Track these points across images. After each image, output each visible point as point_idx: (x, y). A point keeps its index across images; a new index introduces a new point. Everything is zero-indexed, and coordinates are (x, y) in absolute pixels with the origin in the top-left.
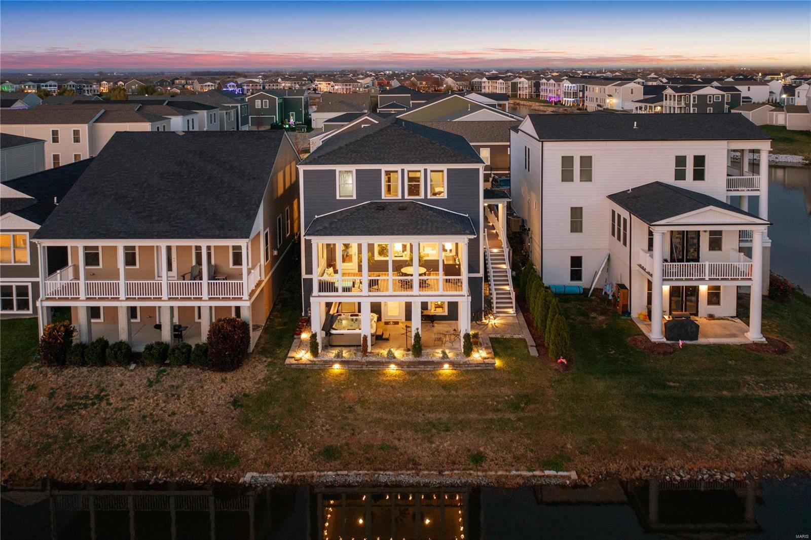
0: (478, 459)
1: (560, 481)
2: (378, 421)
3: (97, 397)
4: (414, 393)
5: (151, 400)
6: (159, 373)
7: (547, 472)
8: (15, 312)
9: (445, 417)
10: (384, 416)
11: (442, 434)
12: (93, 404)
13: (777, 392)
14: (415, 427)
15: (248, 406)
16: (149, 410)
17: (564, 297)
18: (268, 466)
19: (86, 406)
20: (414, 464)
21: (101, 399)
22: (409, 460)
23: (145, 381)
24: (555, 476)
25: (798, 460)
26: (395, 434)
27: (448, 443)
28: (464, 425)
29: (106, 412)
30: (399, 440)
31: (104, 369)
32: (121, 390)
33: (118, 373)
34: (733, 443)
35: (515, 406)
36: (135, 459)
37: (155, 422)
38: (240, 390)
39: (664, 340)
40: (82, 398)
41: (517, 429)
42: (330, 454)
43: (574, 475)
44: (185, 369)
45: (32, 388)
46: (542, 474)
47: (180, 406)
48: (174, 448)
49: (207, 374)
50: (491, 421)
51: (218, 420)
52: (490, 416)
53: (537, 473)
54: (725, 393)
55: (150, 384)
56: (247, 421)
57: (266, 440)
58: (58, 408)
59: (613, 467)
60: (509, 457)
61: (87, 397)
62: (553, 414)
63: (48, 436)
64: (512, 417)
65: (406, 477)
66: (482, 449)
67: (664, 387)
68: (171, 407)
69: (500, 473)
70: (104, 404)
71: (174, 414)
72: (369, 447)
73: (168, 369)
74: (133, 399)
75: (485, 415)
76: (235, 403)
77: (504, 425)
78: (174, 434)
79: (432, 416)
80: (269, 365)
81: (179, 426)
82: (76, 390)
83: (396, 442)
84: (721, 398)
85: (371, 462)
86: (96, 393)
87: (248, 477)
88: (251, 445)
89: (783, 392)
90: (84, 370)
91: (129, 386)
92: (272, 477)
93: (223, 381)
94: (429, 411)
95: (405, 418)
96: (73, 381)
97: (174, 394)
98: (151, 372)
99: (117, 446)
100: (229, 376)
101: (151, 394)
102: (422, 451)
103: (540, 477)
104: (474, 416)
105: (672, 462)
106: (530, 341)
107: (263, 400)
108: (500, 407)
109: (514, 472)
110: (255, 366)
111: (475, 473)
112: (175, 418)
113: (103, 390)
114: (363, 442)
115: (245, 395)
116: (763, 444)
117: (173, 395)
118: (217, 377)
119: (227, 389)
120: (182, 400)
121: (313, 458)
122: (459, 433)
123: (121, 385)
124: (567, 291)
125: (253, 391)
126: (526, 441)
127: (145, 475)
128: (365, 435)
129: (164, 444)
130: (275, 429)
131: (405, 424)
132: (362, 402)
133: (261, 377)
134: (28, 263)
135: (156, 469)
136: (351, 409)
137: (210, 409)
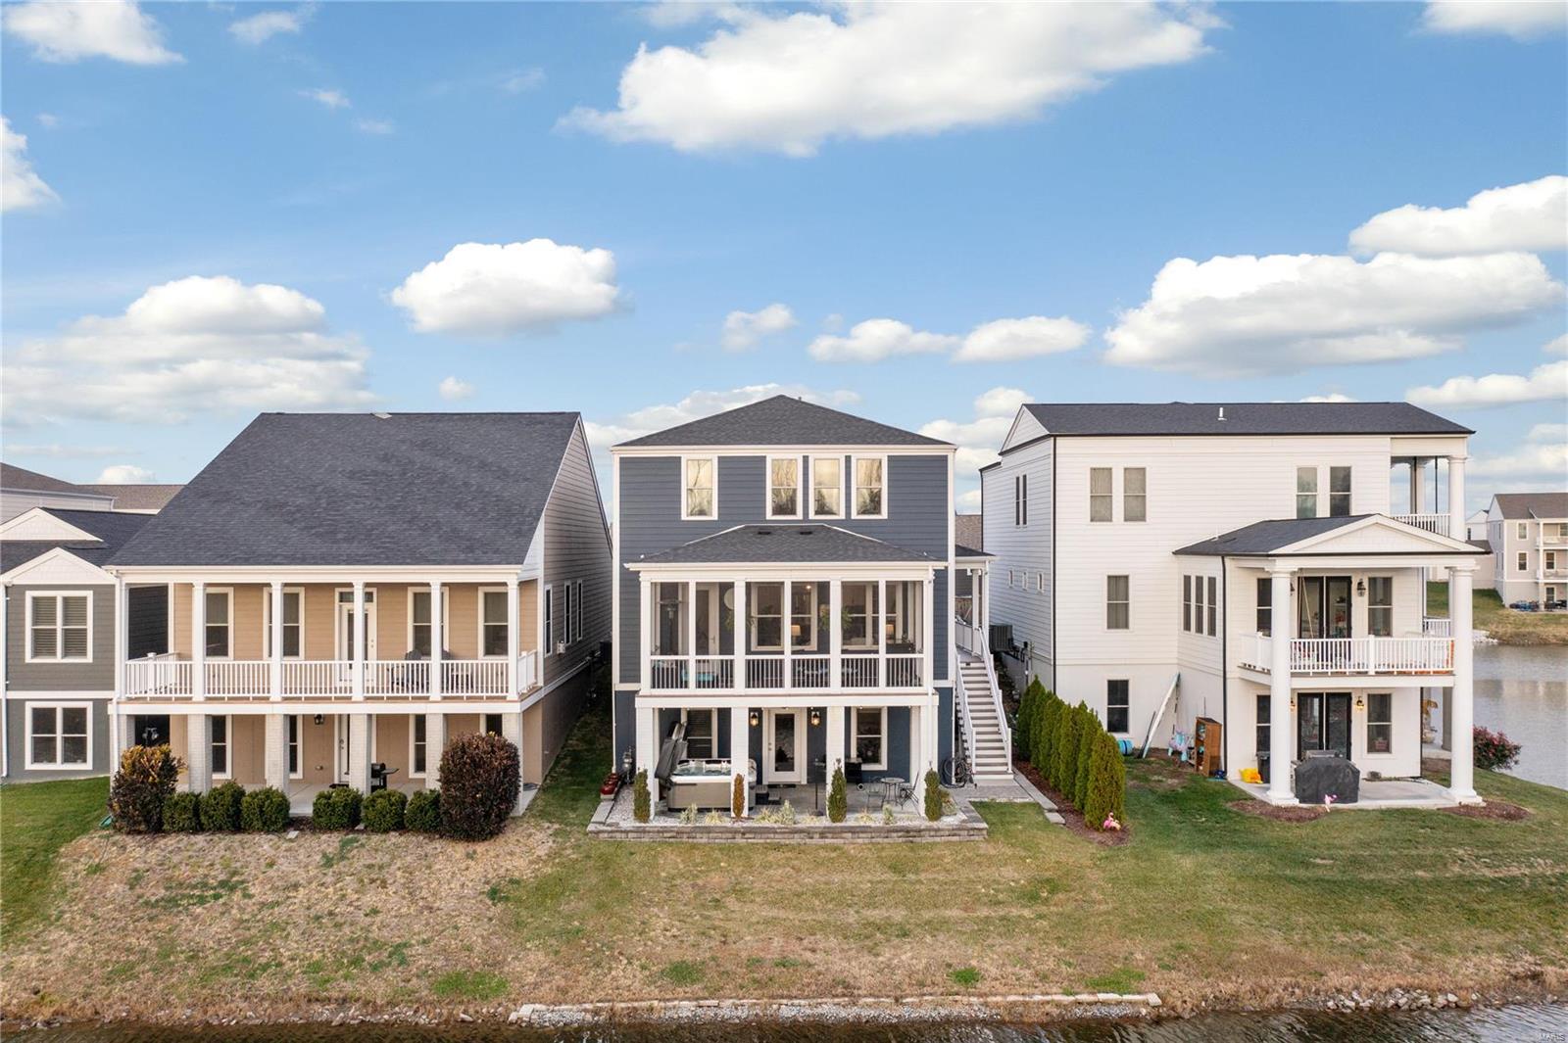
0: (968, 978)
1: (1129, 1011)
2: (771, 922)
3: (223, 884)
4: (837, 878)
5: (331, 890)
6: (344, 844)
7: (1102, 996)
8: (59, 766)
9: (899, 915)
10: (782, 914)
11: (896, 941)
12: (217, 897)
13: (1515, 871)
14: (844, 932)
15: (519, 901)
16: (327, 905)
18: (562, 995)
19: (202, 900)
20: (847, 989)
21: (233, 889)
22: (836, 983)
23: (318, 858)
24: (1119, 1003)
26: (805, 942)
27: (909, 956)
28: (934, 927)
29: (242, 910)
30: (813, 951)
31: (238, 837)
32: (271, 873)
33: (264, 844)
34: (1446, 949)
35: (1030, 897)
36: (300, 986)
37: (338, 926)
38: (502, 872)
39: (1296, 802)
40: (194, 887)
41: (1036, 931)
42: (681, 974)
43: (1153, 999)
44: (394, 838)
45: (98, 869)
46: (1091, 998)
47: (389, 900)
48: (375, 968)
49: (439, 844)
50: (987, 920)
51: (462, 921)
52: (984, 912)
53: (1084, 997)
54: (1420, 873)
55: (328, 862)
56: (519, 925)
57: (557, 953)
58: (147, 903)
59: (1227, 988)
60: (1027, 975)
61: (205, 885)
62: (1103, 907)
63: (129, 950)
64: (1026, 913)
65: (831, 1009)
66: (974, 963)
67: (1306, 865)
68: (370, 899)
69: (1011, 998)
70: (237, 896)
71: (375, 912)
72: (755, 963)
73: (363, 838)
74: (296, 886)
75: (974, 911)
76: (494, 894)
77: (1008, 926)
78: (377, 946)
79: (875, 914)
80: (556, 834)
81: (385, 933)
82: (184, 872)
83: (808, 955)
84: (1414, 882)
85: (763, 986)
86: (222, 877)
87: (525, 1011)
88: (529, 961)
89: (1527, 871)
90: (200, 839)
91: (284, 865)
92: (571, 1013)
93: (469, 856)
94: (867, 906)
95: (821, 917)
96: (176, 859)
97: (374, 878)
98: (330, 842)
99: (265, 967)
100: (480, 848)
101: (329, 879)
102: (860, 968)
103: (1090, 1004)
104: (954, 913)
105: (1334, 979)
106: (1048, 806)
107: (547, 891)
108: (1001, 897)
109: (1038, 998)
110: (530, 835)
111: (965, 999)
112: (379, 919)
113: (235, 873)
114: (744, 955)
115: (512, 881)
116: (1501, 949)
117: (373, 881)
118: (459, 850)
119: (476, 870)
120: (391, 890)
121: (651, 981)
122: (928, 939)
123: (271, 865)
125: (528, 874)
126: (1057, 949)
127: (323, 1013)
128: (748, 944)
129: (356, 962)
130: (571, 936)
131: (824, 926)
132: (739, 892)
133: (542, 851)
134: (89, 659)
135: (343, 1002)
136: (717, 903)
137: (446, 904)
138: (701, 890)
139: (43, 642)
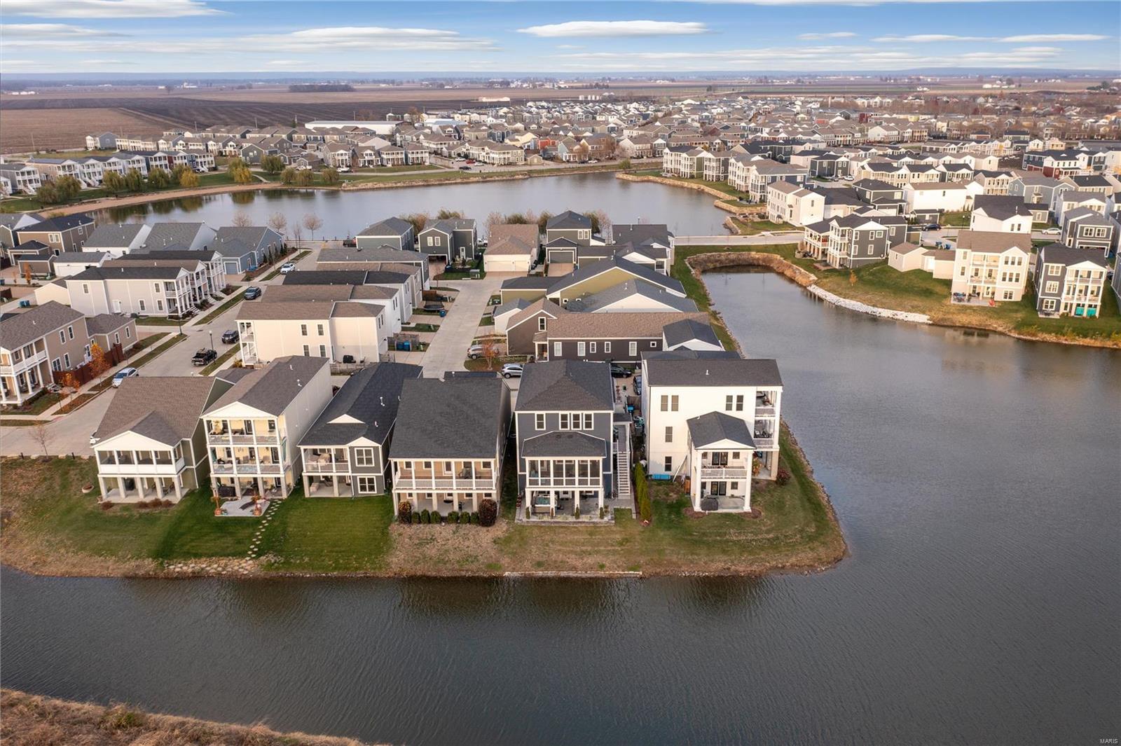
0: (602, 567)
1: (635, 576)
2: (560, 550)
3: (431, 539)
4: (576, 537)
5: (457, 541)
6: (457, 527)
7: (630, 572)
8: (368, 492)
9: (589, 548)
10: (562, 548)
11: (588, 556)
12: (431, 542)
13: (742, 538)
14: (576, 553)
15: (501, 543)
16: (457, 545)
17: (660, 481)
18: (514, 570)
19: (428, 544)
20: (575, 568)
21: (434, 540)
22: (573, 567)
23: (451, 531)
24: (633, 574)
25: (737, 568)
26: (567, 556)
27: (590, 560)
28: (597, 552)
29: (438, 546)
30: (569, 558)
31: (431, 525)
32: (441, 535)
33: (438, 527)
34: (712, 561)
35: (621, 544)
36: (457, 566)
37: (461, 551)
38: (495, 535)
39: (701, 510)
40: (425, 540)
41: (620, 554)
42: (539, 564)
43: (641, 573)
44: (469, 525)
45: (400, 535)
46: (628, 573)
47: (470, 543)
48: (472, 562)
49: (480, 528)
50: (609, 551)
51: (489, 550)
52: (609, 548)
54: (718, 538)
55: (454, 533)
56: (502, 550)
57: (511, 558)
58: (415, 544)
59: (658, 570)
60: (615, 566)
61: (427, 539)
62: (637, 547)
63: (416, 557)
64: (619, 549)
65: (572, 574)
66: (604, 563)
67: (691, 535)
69: (610, 572)
70: (435, 542)
71: (468, 547)
72: (556, 562)
73: (461, 525)
74: (448, 540)
75: (607, 548)
76: (495, 542)
77: (615, 552)
78: (471, 556)
79: (584, 548)
80: (507, 524)
81: (472, 553)
82: (421, 535)
83: (568, 560)
85: (558, 568)
86: (430, 537)
87: (507, 574)
88: (505, 561)
89: (745, 538)
90: (421, 525)
91: (444, 533)
92: (516, 574)
93: (488, 531)
94: (582, 546)
95: (571, 549)
96: (418, 531)
97: (466, 538)
98: (453, 526)
99: (447, 561)
100: (490, 528)
101: (456, 538)
102: (579, 564)
104: (602, 548)
105: (684, 568)
106: (634, 511)
107: (508, 540)
108: (614, 544)
109: (616, 572)
110: (501, 524)
111: (600, 572)
112: (469, 549)
113: (433, 535)
114: (553, 559)
115: (498, 538)
116: (725, 561)
118: (484, 529)
119: (490, 535)
120: (471, 541)
121: (532, 566)
122: (595, 556)
123: (441, 533)
124: (662, 478)
125: (502, 536)
126: (624, 559)
127: (463, 573)
128: (554, 557)
129: (467, 560)
130: (515, 554)
131: (572, 552)
132: (553, 542)
133: (504, 529)
134: (373, 465)
135: (467, 571)
136: (547, 545)
137: (484, 545)
138: (543, 540)
139: (361, 461)
